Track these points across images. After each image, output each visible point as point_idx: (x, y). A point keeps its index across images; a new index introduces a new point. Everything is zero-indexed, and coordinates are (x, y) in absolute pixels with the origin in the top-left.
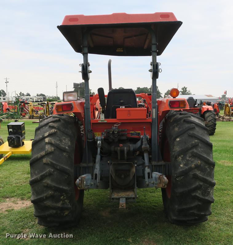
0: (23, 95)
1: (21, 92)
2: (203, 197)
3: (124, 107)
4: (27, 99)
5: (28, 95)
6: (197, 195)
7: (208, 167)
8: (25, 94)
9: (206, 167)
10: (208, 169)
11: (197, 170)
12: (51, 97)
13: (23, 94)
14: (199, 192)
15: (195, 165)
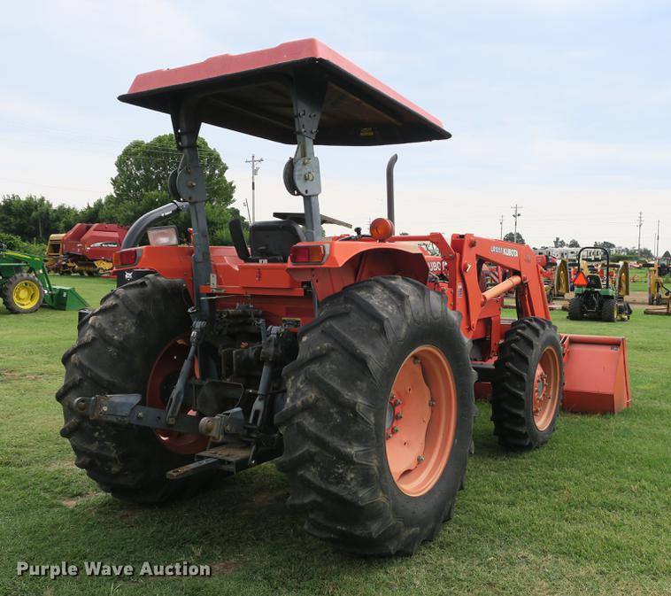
0: (563, 244)
1: (558, 239)
2: (323, 486)
3: (266, 261)
4: (562, 254)
5: (574, 244)
6: (309, 476)
7: (338, 413)
8: (568, 242)
9: (332, 411)
10: (335, 416)
11: (309, 415)
12: (623, 250)
13: (562, 242)
14: (313, 469)
15: (303, 402)
